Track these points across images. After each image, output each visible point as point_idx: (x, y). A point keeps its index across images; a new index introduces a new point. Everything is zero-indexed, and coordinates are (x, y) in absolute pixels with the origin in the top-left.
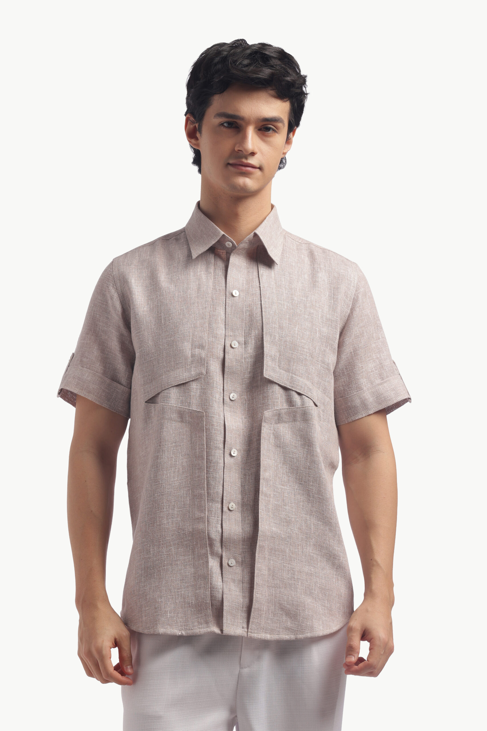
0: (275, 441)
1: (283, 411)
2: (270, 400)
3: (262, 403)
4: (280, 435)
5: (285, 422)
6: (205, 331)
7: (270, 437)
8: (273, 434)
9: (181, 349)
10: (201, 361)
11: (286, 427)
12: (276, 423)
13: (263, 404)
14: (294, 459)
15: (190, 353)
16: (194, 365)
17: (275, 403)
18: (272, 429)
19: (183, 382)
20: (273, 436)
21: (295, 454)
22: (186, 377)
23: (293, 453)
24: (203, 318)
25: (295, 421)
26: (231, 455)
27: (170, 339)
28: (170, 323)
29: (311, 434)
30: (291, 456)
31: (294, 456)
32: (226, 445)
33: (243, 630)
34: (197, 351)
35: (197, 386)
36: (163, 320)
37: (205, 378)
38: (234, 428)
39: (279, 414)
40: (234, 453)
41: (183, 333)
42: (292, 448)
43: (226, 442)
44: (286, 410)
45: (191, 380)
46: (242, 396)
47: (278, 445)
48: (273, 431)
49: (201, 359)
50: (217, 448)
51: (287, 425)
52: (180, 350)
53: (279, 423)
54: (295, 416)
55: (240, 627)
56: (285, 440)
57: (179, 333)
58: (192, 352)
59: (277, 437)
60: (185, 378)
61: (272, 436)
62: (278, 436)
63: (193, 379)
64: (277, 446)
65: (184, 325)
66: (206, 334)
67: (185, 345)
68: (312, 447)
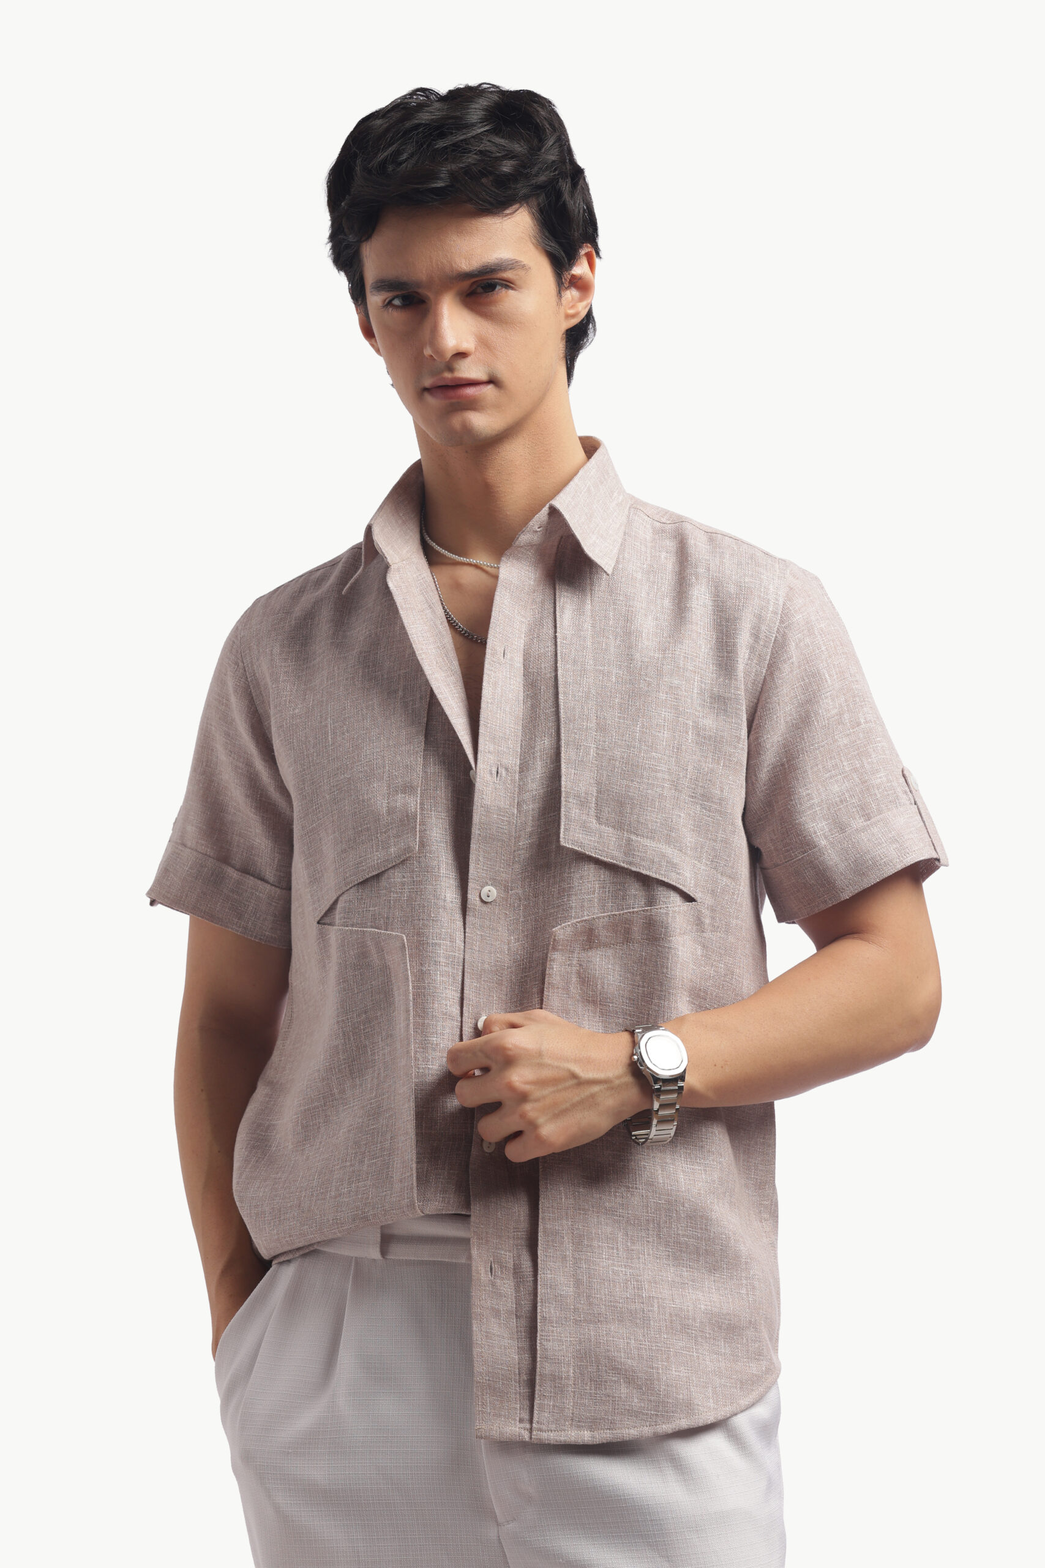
0: (581, 989)
1: (601, 923)
2: (574, 898)
3: (556, 906)
4: (595, 975)
5: (606, 945)
6: (416, 752)
7: (568, 983)
8: (579, 973)
9: (366, 798)
10: (408, 820)
11: (609, 957)
12: (584, 950)
13: (559, 906)
15: (385, 805)
16: (395, 832)
18: (574, 962)
19: (374, 873)
20: (578, 979)
21: (630, 1015)
22: (379, 861)
23: (626, 1013)
24: (413, 723)
25: (630, 942)
27: (342, 777)
28: (343, 739)
29: (665, 970)
30: (621, 1021)
32: (465, 1008)
33: (522, 1425)
34: (400, 799)
35: (404, 877)
37: (419, 857)
38: (487, 966)
39: (591, 930)
41: (371, 761)
42: (623, 1002)
43: (465, 1002)
44: (607, 919)
45: (390, 866)
46: (510, 891)
47: (590, 999)
48: (578, 968)
49: (407, 816)
50: (447, 1015)
51: (610, 952)
52: (363, 801)
53: (591, 948)
54: (628, 932)
55: (515, 1420)
56: (606, 987)
57: (361, 761)
58: (388, 803)
59: (585, 979)
60: (377, 864)
61: (574, 979)
62: (589, 978)
63: (394, 864)
64: (588, 1001)
65: (373, 743)
66: (419, 758)
67: (374, 787)
68: (669, 1000)
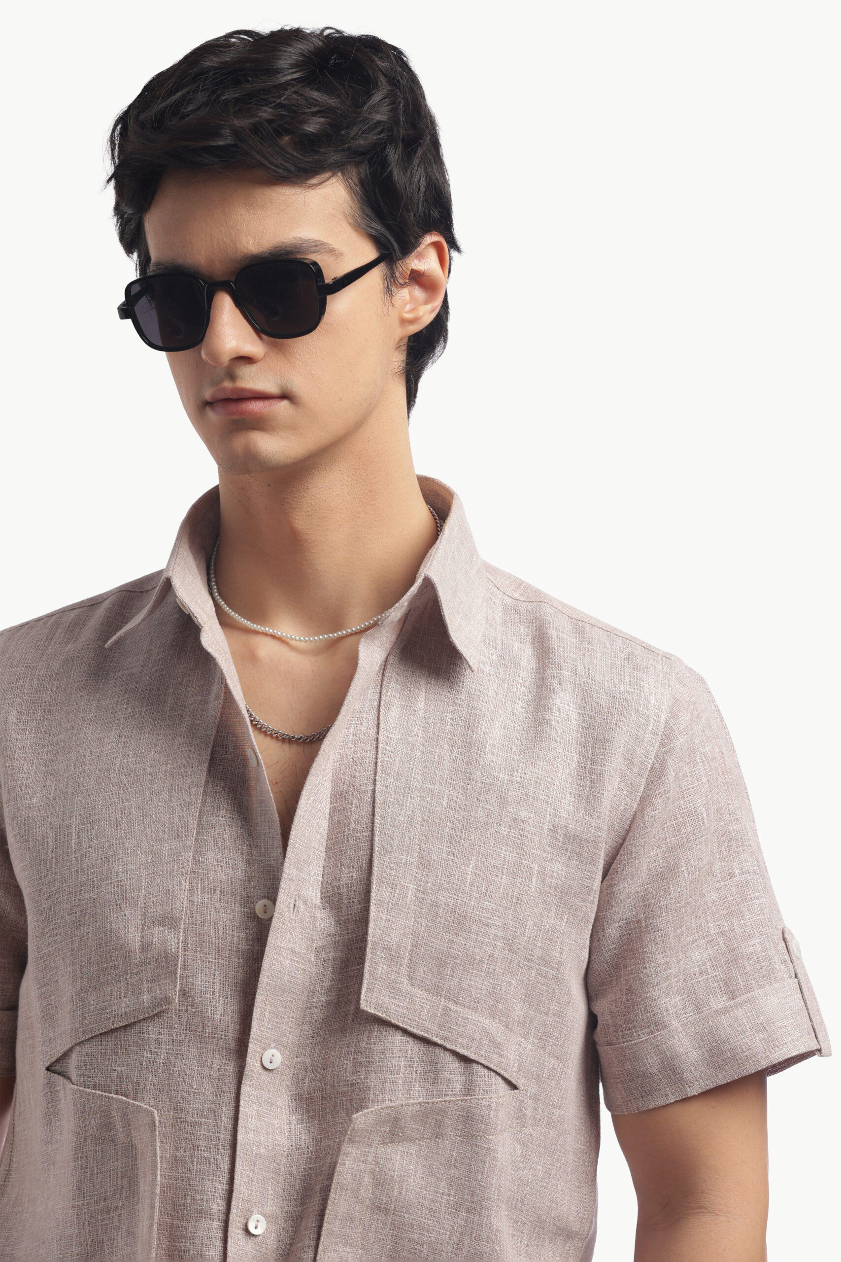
0: (373, 1193)
1: (408, 1111)
2: (373, 1075)
3: (349, 1083)
4: (392, 1176)
5: (410, 1140)
6: (182, 874)
7: (359, 1184)
8: (373, 1172)
9: (115, 927)
10: (167, 962)
11: (412, 1154)
12: (384, 1143)
13: (353, 1085)
14: (422, 1245)
15: (138, 939)
16: (149, 975)
17: (388, 1085)
18: (370, 1159)
19: (121, 1024)
20: (372, 1180)
21: (428, 1231)
22: (128, 1010)
23: (424, 1228)
24: (179, 835)
25: (439, 1139)
26: (247, 1231)
27: (87, 896)
28: (90, 846)
29: (479, 1177)
30: (415, 1237)
31: (424, 1239)
32: (233, 1203)
34: (157, 934)
35: (160, 1033)
36: (73, 838)
37: (179, 1010)
38: (262, 1150)
39: (396, 1119)
40: (259, 1225)
41: (123, 881)
42: (422, 1213)
43: (234, 1194)
44: (417, 1107)
45: (141, 1017)
46: (297, 1057)
47: (383, 1206)
48: (373, 1166)
49: (166, 957)
50: (202, 1213)
51: (414, 1149)
52: (111, 931)
53: (392, 1142)
54: (439, 1124)
56: (404, 1192)
57: (111, 879)
58: (142, 937)
59: (381, 1182)
60: (125, 1013)
61: (367, 1180)
62: (384, 1179)
63: (147, 1015)
64: (379, 1209)
65: (127, 857)
66: (184, 882)
67: (125, 915)
68: (480, 1215)
